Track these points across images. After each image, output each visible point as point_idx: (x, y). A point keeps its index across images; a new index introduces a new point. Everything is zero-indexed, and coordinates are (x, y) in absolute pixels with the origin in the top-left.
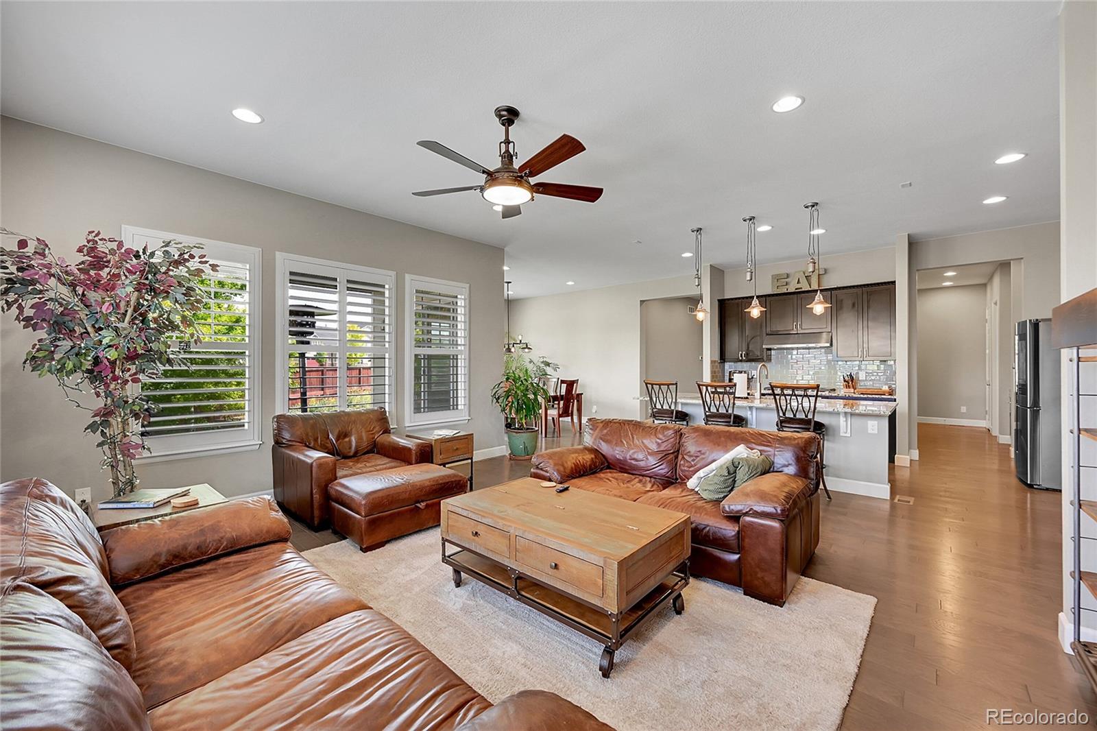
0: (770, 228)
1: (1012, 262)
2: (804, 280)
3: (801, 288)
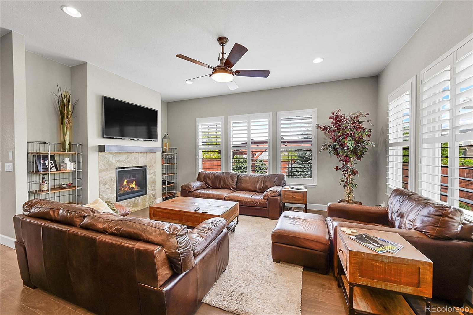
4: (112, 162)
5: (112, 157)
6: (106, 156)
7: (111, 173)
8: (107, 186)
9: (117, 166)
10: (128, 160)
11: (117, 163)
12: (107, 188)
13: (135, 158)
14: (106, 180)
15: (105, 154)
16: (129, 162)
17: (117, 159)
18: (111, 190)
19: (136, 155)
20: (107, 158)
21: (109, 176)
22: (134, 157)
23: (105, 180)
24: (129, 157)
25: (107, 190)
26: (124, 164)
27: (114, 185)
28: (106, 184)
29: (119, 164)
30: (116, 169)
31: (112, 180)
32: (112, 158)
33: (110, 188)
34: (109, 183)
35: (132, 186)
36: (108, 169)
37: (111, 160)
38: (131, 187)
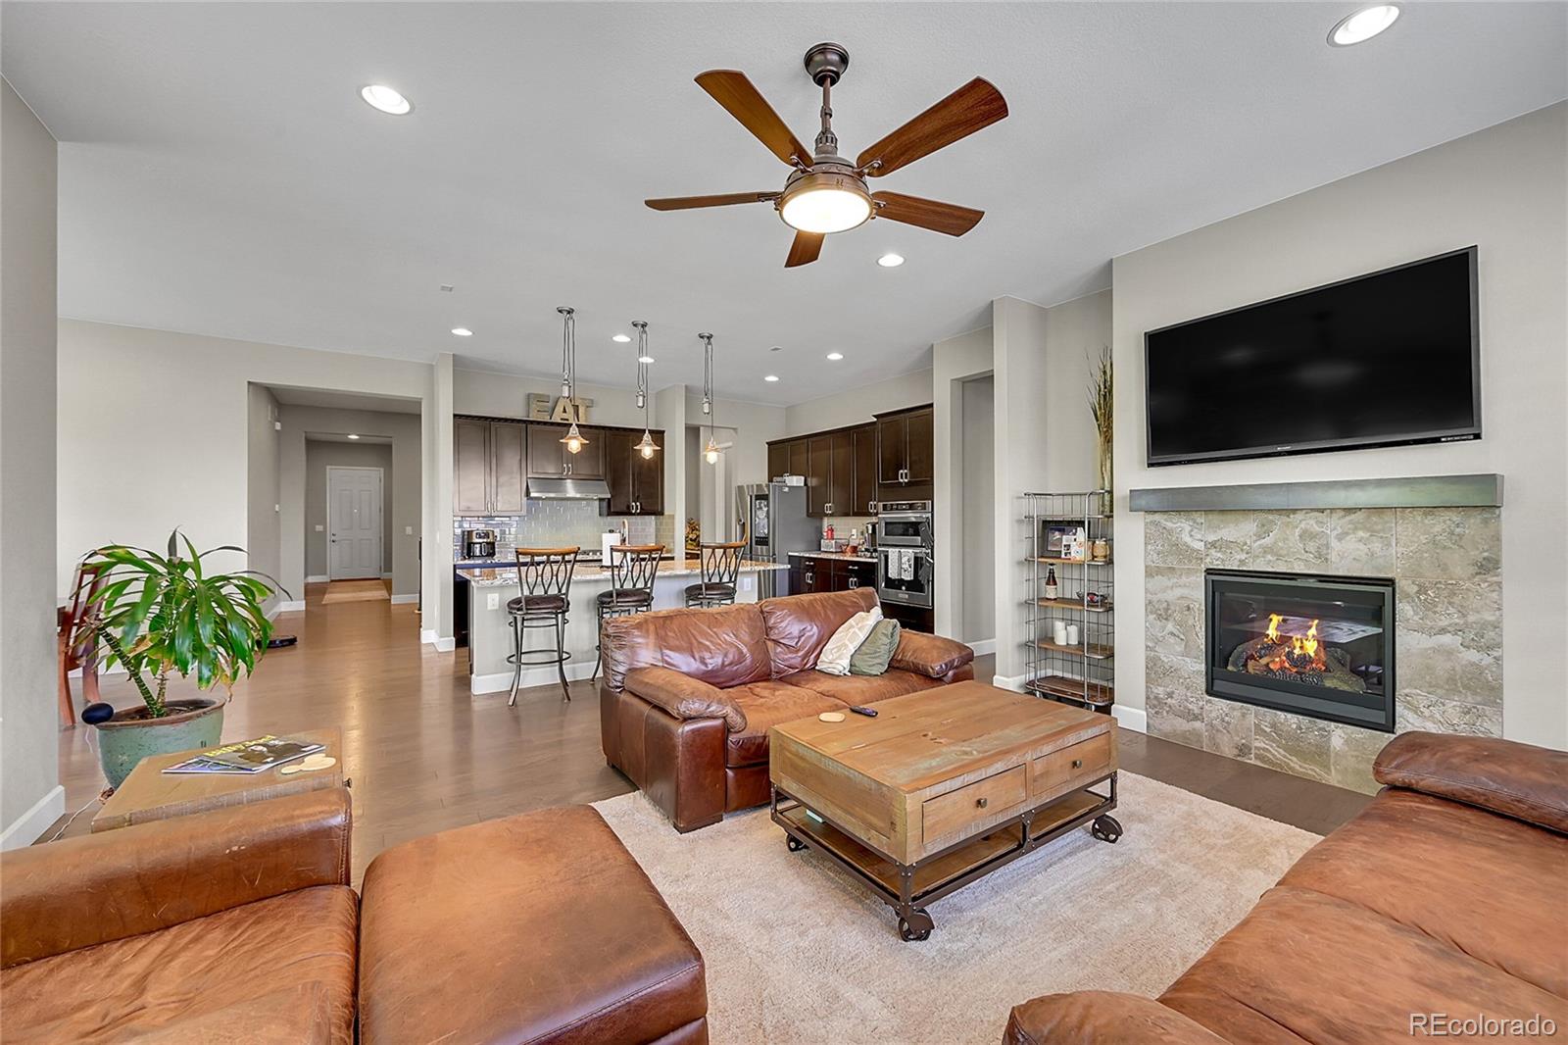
0: (629, 340)
1: (701, 428)
2: (570, 410)
3: (567, 420)
4: (1188, 546)
5: (1190, 528)
6: (1169, 525)
7: (1185, 586)
8: (1170, 626)
9: (1212, 563)
10: (1267, 541)
11: (1212, 551)
12: (1172, 634)
13: (1307, 536)
14: (1168, 605)
15: (1166, 520)
16: (1267, 550)
17: (1211, 538)
18: (1186, 646)
19: (1312, 522)
20: (1170, 532)
21: (1178, 592)
22: (1297, 532)
23: (1165, 605)
24: (1268, 533)
25: (1172, 640)
26: (1243, 556)
27: (1197, 629)
28: (1166, 619)
29: (1219, 555)
30: (1209, 572)
31: (1189, 609)
32: (1192, 531)
33: (1182, 637)
34: (1177, 616)
35: (1301, 648)
36: (1174, 569)
37: (1187, 539)
38: (1297, 651)
